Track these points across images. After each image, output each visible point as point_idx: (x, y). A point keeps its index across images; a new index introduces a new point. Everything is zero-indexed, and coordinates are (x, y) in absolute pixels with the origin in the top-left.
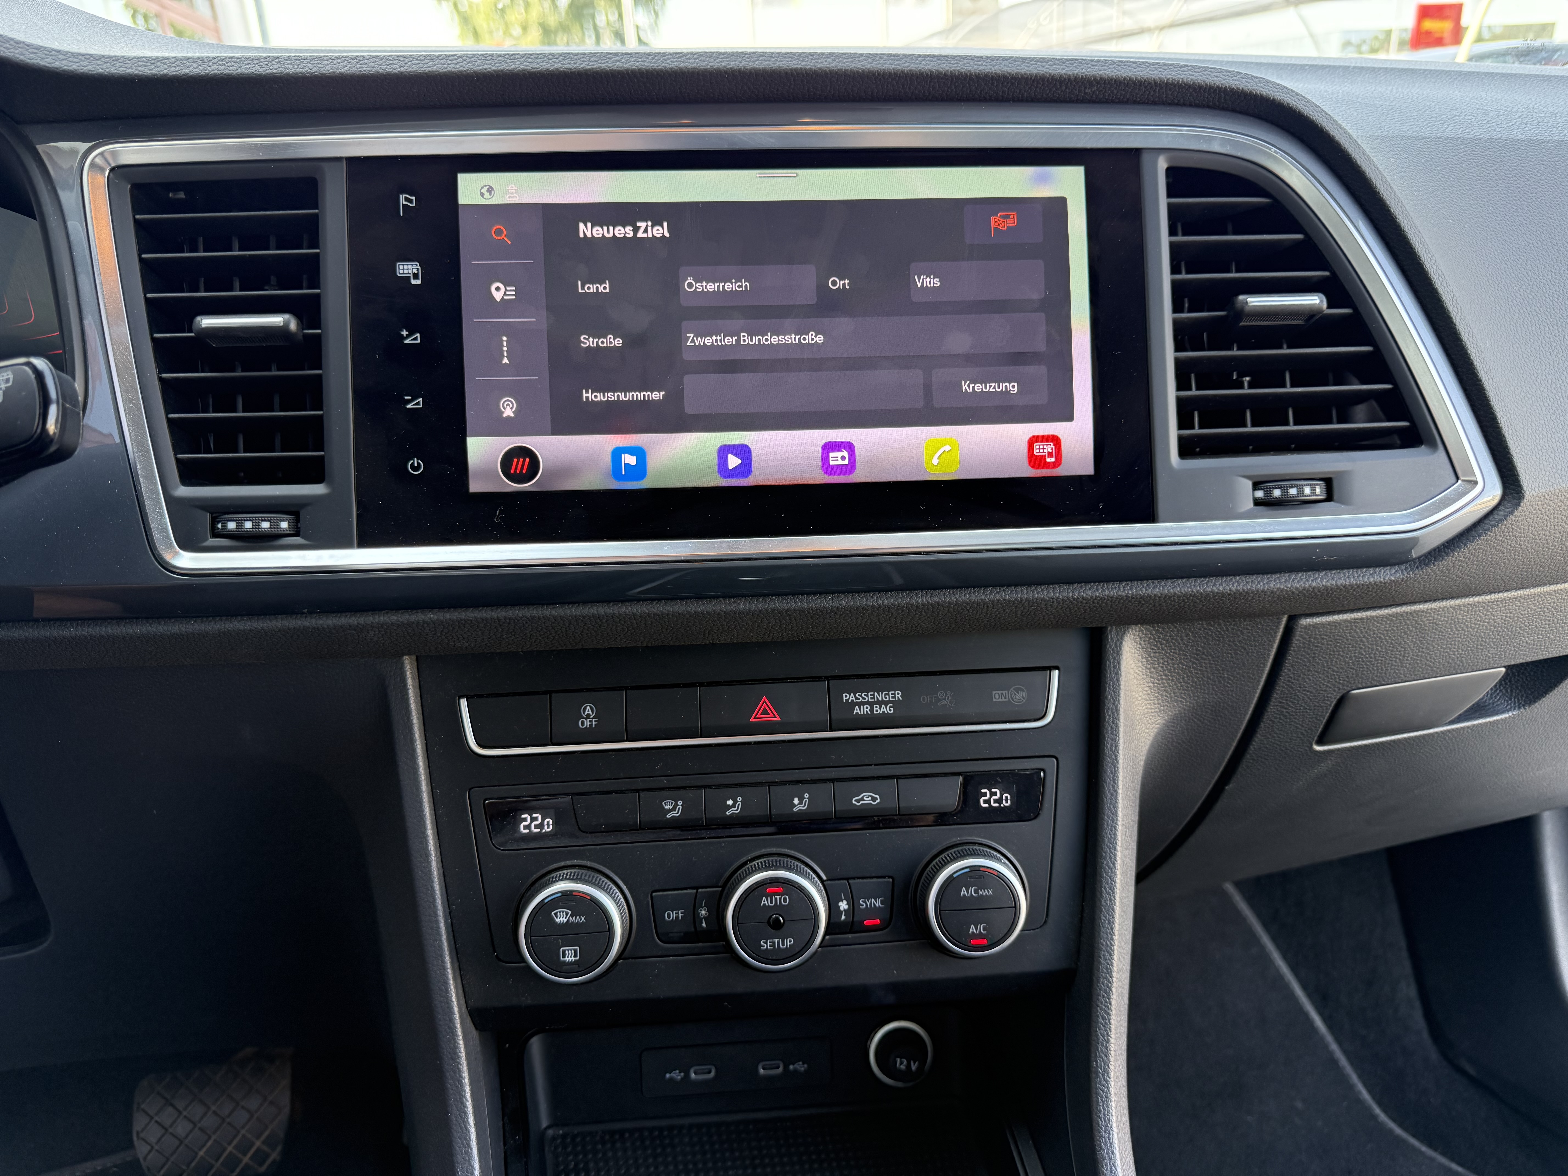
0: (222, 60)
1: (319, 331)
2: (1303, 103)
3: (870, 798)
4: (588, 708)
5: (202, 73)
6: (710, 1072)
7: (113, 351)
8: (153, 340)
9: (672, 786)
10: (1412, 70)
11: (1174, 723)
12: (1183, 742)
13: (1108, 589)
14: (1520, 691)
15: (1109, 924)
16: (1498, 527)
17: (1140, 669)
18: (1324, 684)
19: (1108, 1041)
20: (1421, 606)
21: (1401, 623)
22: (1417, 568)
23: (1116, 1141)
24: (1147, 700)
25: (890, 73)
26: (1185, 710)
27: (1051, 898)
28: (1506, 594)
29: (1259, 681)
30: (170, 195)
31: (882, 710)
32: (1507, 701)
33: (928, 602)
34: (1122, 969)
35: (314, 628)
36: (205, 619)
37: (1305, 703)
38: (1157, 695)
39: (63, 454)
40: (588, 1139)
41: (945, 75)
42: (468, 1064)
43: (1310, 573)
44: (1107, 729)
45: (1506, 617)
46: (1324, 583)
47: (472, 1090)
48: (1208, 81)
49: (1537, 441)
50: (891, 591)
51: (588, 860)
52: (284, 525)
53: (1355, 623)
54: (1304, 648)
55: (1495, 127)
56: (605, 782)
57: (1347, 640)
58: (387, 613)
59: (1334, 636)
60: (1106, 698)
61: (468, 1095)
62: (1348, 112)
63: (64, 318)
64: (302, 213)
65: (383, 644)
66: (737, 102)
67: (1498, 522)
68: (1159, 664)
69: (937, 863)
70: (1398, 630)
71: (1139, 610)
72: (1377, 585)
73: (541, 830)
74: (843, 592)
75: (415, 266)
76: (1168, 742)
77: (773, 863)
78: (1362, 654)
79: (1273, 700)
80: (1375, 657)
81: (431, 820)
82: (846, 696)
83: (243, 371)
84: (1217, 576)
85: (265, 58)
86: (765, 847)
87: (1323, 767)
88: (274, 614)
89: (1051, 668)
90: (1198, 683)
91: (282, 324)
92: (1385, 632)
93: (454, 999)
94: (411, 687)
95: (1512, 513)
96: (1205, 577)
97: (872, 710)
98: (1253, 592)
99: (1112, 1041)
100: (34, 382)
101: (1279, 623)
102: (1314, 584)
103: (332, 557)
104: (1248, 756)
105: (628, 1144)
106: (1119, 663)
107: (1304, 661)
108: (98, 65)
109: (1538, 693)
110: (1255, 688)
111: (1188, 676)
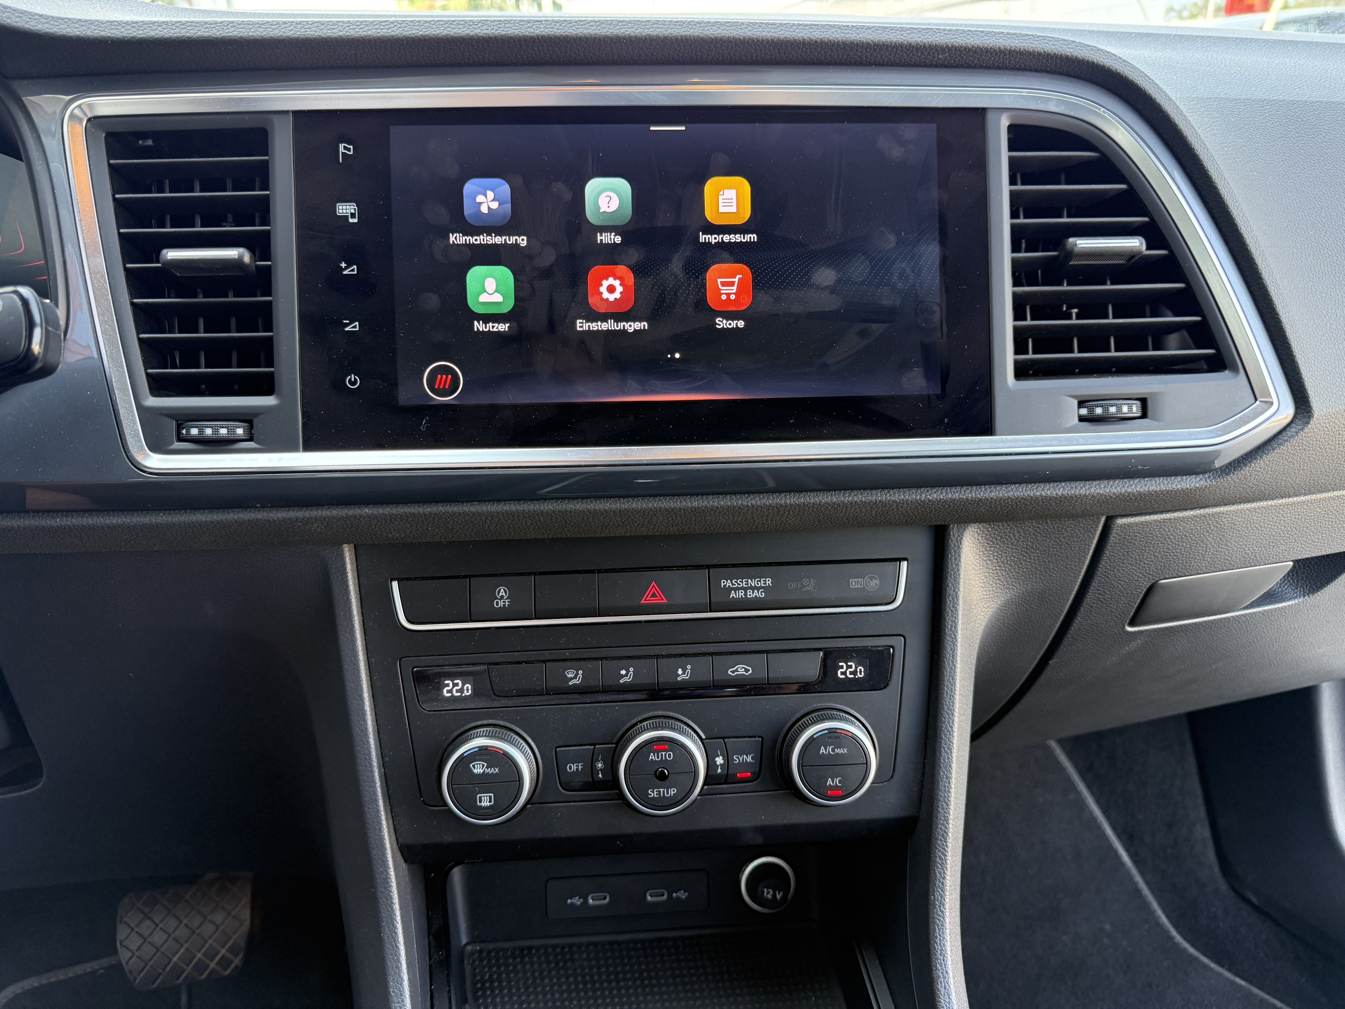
0: (184, 24)
1: (270, 263)
2: (1129, 69)
3: (743, 670)
4: (502, 590)
5: (167, 36)
6: (605, 899)
7: (91, 279)
8: (126, 269)
9: (573, 658)
10: (1226, 38)
11: (1006, 607)
12: (1014, 623)
13: (951, 493)
14: (1305, 581)
15: (947, 778)
16: (1290, 442)
17: (978, 561)
18: (1136, 575)
19: (944, 878)
20: (1222, 509)
21: (1203, 523)
22: (1219, 476)
23: (949, 963)
24: (983, 588)
25: (768, 40)
26: (1015, 596)
27: (898, 756)
28: (1295, 499)
29: (1080, 572)
30: (140, 142)
31: (755, 594)
32: (1294, 590)
33: (795, 503)
34: (957, 817)
35: (265, 520)
36: (172, 512)
37: (1120, 591)
38: (991, 583)
39: (47, 371)
40: (501, 954)
41: (816, 42)
42: (399, 892)
43: (1126, 480)
44: (948, 612)
45: (1295, 518)
46: (1138, 489)
47: (401, 913)
48: (1046, 49)
49: (1326, 368)
50: (763, 493)
51: (501, 720)
52: (240, 431)
53: (1164, 522)
54: (1119, 544)
55: (1297, 90)
56: (516, 654)
57: (1157, 537)
58: (329, 508)
59: (1145, 533)
60: (948, 586)
61: (398, 918)
62: (1169, 76)
63: (49, 251)
64: (254, 160)
65: (326, 534)
66: (634, 64)
67: (1290, 437)
68: (994, 556)
69: (800, 725)
70: (1201, 529)
71: (977, 511)
72: (1184, 491)
73: (462, 694)
74: (722, 494)
75: (352, 207)
76: (1001, 623)
77: (659, 724)
78: (1170, 550)
79: (1092, 588)
80: (1181, 553)
81: (368, 684)
82: (724, 582)
83: (204, 297)
84: (1046, 482)
85: (222, 23)
86: (653, 711)
87: (1134, 645)
88: (232, 508)
89: (900, 560)
90: (1027, 573)
91: (237, 257)
92: (1190, 531)
93: (386, 837)
94: (350, 571)
95: (1302, 429)
96: (1035, 483)
97: (746, 594)
98: (1076, 496)
99: (948, 878)
100: (21, 308)
101: (1099, 522)
102: (1129, 490)
103: (280, 459)
104: (1069, 636)
105: (535, 959)
106: (959, 556)
107: (1119, 555)
108: (76, 28)
109: (1321, 584)
110: (1076, 578)
111: (1018, 567)
